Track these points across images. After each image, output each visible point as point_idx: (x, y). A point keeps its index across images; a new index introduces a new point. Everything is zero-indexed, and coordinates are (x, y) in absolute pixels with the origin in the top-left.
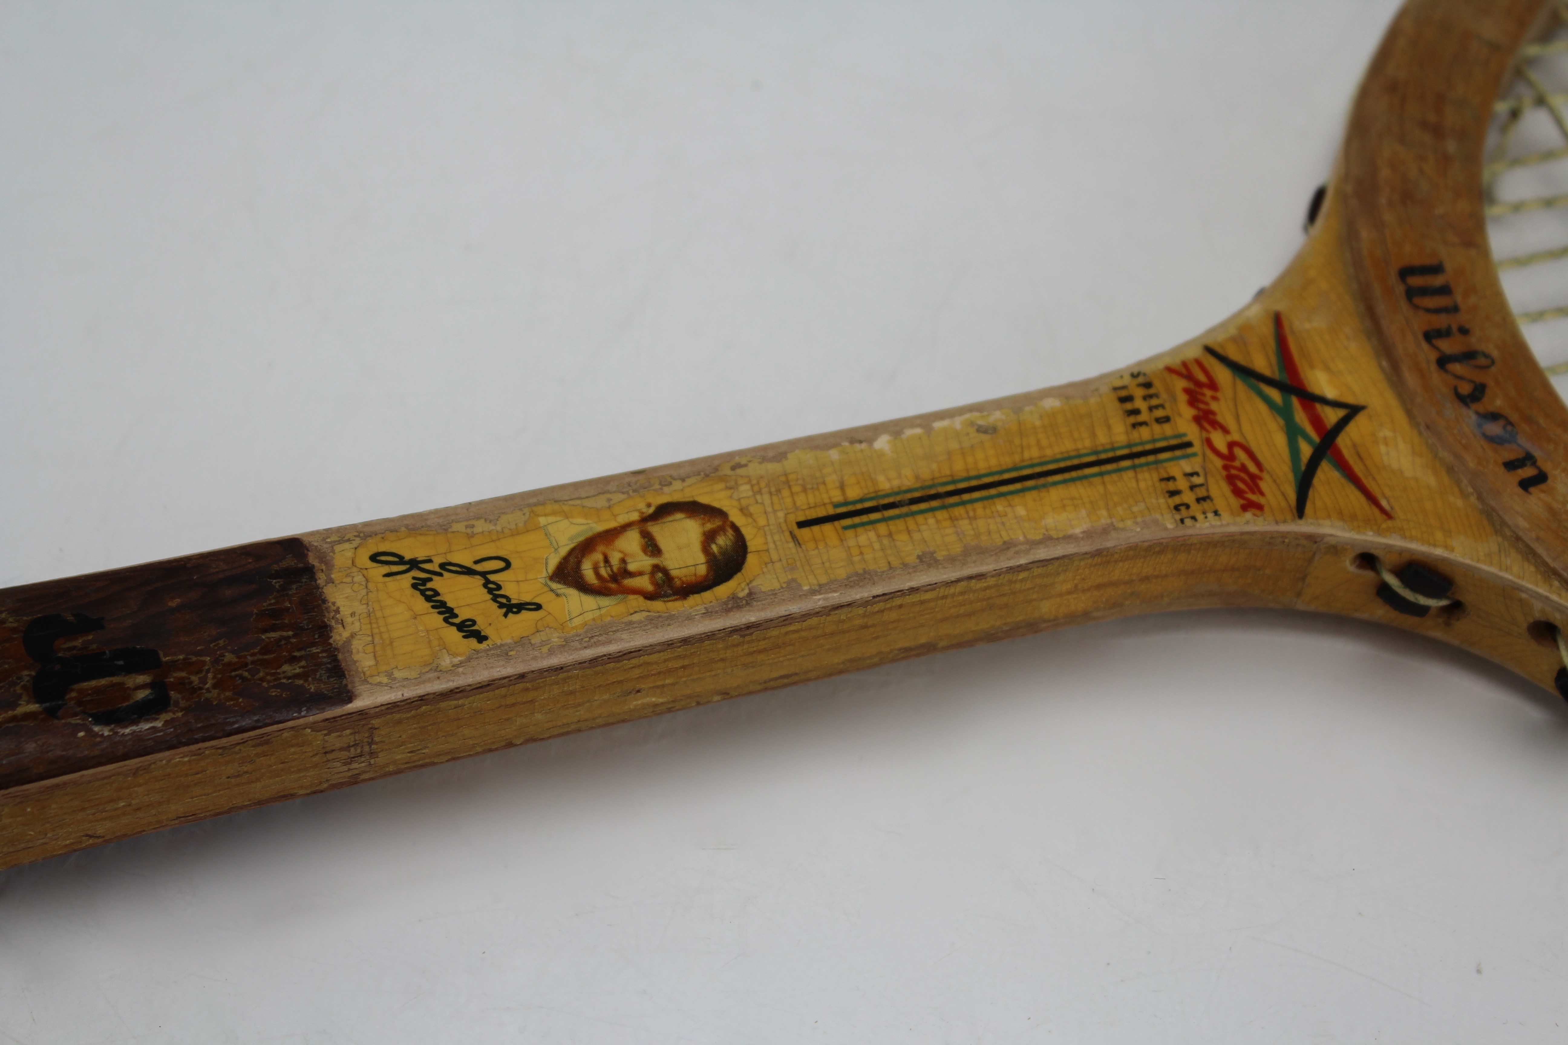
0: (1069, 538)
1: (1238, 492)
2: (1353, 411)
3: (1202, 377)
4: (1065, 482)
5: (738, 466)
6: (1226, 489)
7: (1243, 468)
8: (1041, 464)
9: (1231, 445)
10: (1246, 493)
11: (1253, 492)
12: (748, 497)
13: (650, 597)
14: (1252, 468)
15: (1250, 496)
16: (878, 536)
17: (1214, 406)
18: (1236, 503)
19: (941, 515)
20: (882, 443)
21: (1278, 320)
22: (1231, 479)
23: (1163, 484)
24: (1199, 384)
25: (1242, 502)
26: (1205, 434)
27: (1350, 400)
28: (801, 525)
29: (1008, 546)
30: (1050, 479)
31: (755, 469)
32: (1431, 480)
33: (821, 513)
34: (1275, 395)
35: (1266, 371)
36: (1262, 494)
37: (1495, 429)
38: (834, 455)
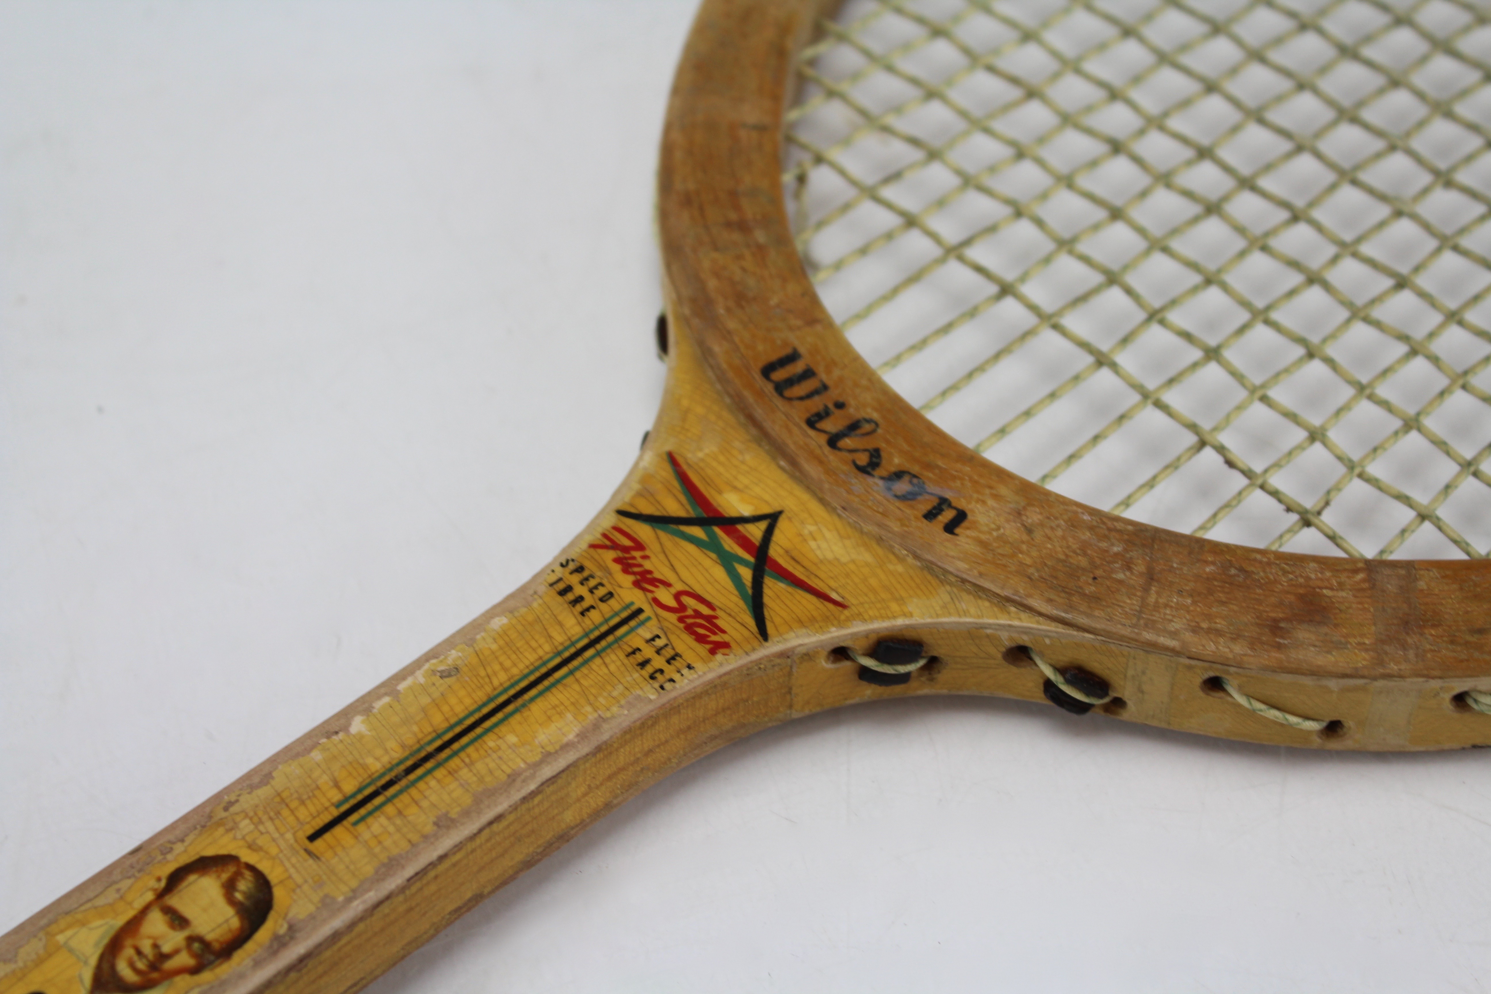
0: (566, 747)
1: (701, 639)
2: (773, 519)
3: (627, 542)
4: (541, 694)
5: (231, 804)
6: (690, 640)
7: (698, 614)
8: (512, 686)
9: (677, 596)
10: (708, 636)
11: (715, 634)
12: (251, 832)
13: (195, 971)
14: (705, 610)
15: (714, 638)
16: (389, 818)
17: (647, 565)
18: (702, 650)
19: (440, 773)
20: (358, 725)
21: (672, 459)
22: (689, 629)
23: (631, 658)
24: (626, 549)
25: (708, 646)
26: (650, 595)
27: (766, 510)
28: (312, 838)
29: (513, 778)
30: (527, 696)
31: (247, 801)
32: (868, 557)
33: (327, 818)
34: (697, 531)
35: (682, 514)
36: (723, 632)
37: (903, 486)
38: (317, 755)
